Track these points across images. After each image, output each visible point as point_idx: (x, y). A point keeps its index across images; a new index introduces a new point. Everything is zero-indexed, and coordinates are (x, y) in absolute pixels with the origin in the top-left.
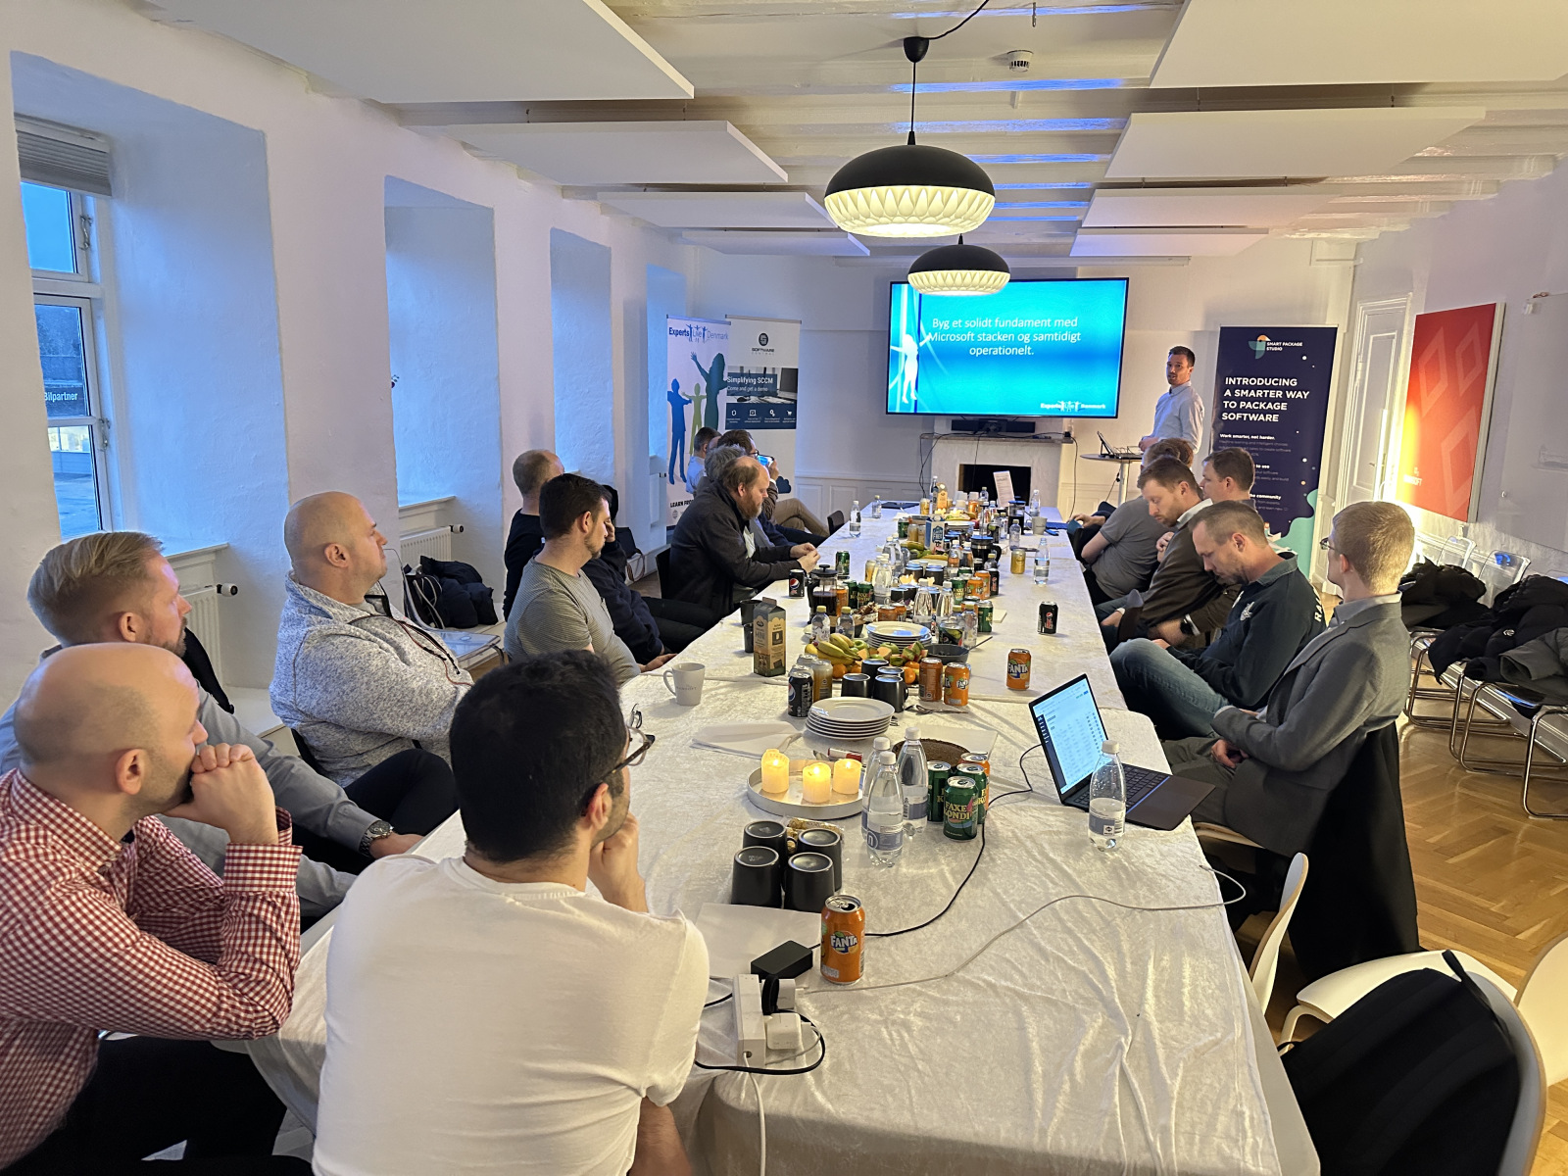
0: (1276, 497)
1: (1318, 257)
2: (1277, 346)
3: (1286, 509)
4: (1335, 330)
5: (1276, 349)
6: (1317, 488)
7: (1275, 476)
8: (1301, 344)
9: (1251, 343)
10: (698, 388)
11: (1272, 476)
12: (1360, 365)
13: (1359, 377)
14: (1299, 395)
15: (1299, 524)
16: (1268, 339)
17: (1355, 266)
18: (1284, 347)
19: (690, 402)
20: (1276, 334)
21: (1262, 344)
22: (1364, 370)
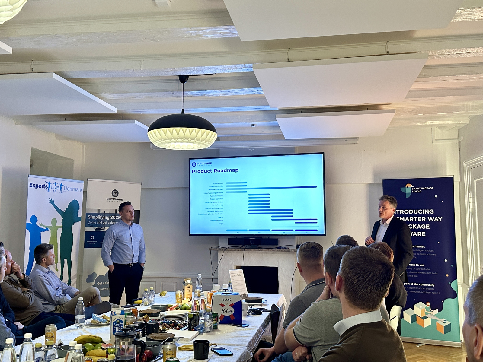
0: (432, 285)
1: (436, 139)
2: (418, 190)
3: (438, 293)
4: (452, 179)
5: (417, 192)
6: (456, 278)
7: (429, 271)
8: (432, 188)
9: (402, 189)
10: (54, 221)
11: (427, 271)
12: (471, 200)
13: (471, 207)
14: (436, 219)
15: (448, 303)
16: (412, 186)
17: (459, 143)
18: (422, 190)
19: (47, 230)
20: (416, 182)
21: (409, 189)
22: (474, 202)
